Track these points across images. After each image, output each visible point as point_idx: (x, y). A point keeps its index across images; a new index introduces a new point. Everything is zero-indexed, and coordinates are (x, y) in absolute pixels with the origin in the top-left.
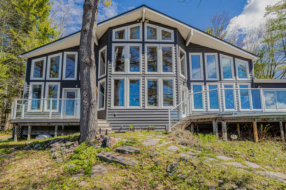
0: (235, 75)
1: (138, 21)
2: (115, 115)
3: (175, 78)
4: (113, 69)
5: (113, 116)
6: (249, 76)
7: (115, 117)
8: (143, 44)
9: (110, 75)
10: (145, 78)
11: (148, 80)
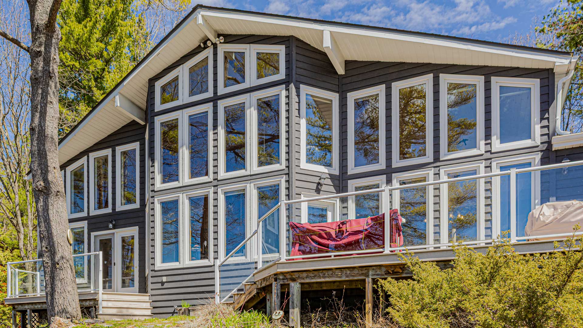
0: (488, 136)
1: (202, 45)
2: (163, 283)
3: (284, 179)
4: (158, 177)
5: (159, 286)
6: (537, 130)
7: (164, 287)
8: (215, 102)
9: (152, 194)
10: (219, 190)
11: (225, 193)
